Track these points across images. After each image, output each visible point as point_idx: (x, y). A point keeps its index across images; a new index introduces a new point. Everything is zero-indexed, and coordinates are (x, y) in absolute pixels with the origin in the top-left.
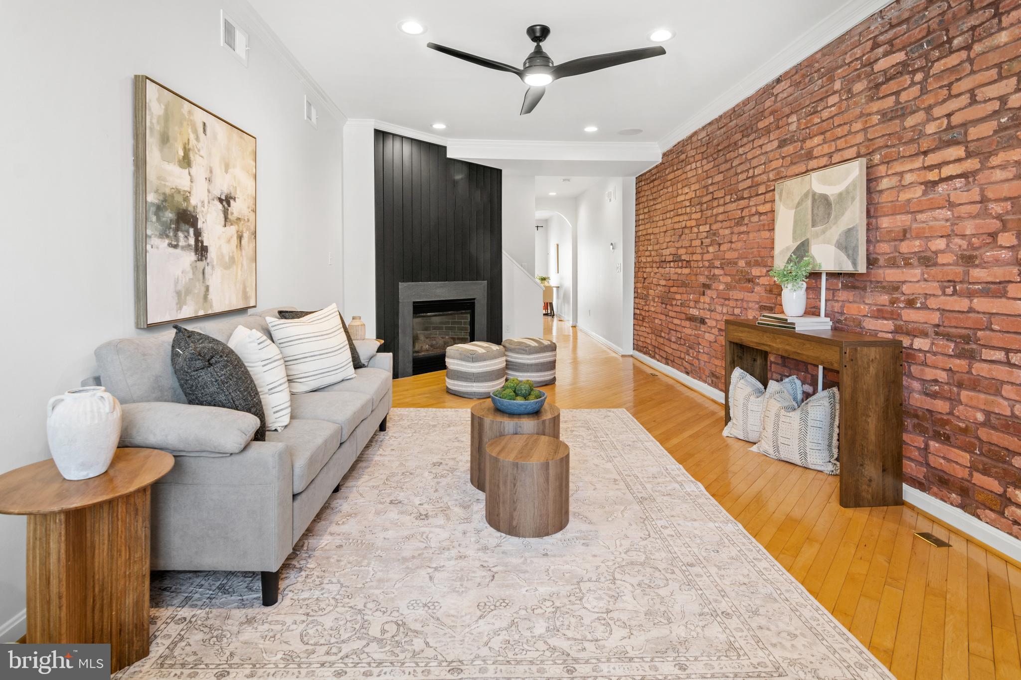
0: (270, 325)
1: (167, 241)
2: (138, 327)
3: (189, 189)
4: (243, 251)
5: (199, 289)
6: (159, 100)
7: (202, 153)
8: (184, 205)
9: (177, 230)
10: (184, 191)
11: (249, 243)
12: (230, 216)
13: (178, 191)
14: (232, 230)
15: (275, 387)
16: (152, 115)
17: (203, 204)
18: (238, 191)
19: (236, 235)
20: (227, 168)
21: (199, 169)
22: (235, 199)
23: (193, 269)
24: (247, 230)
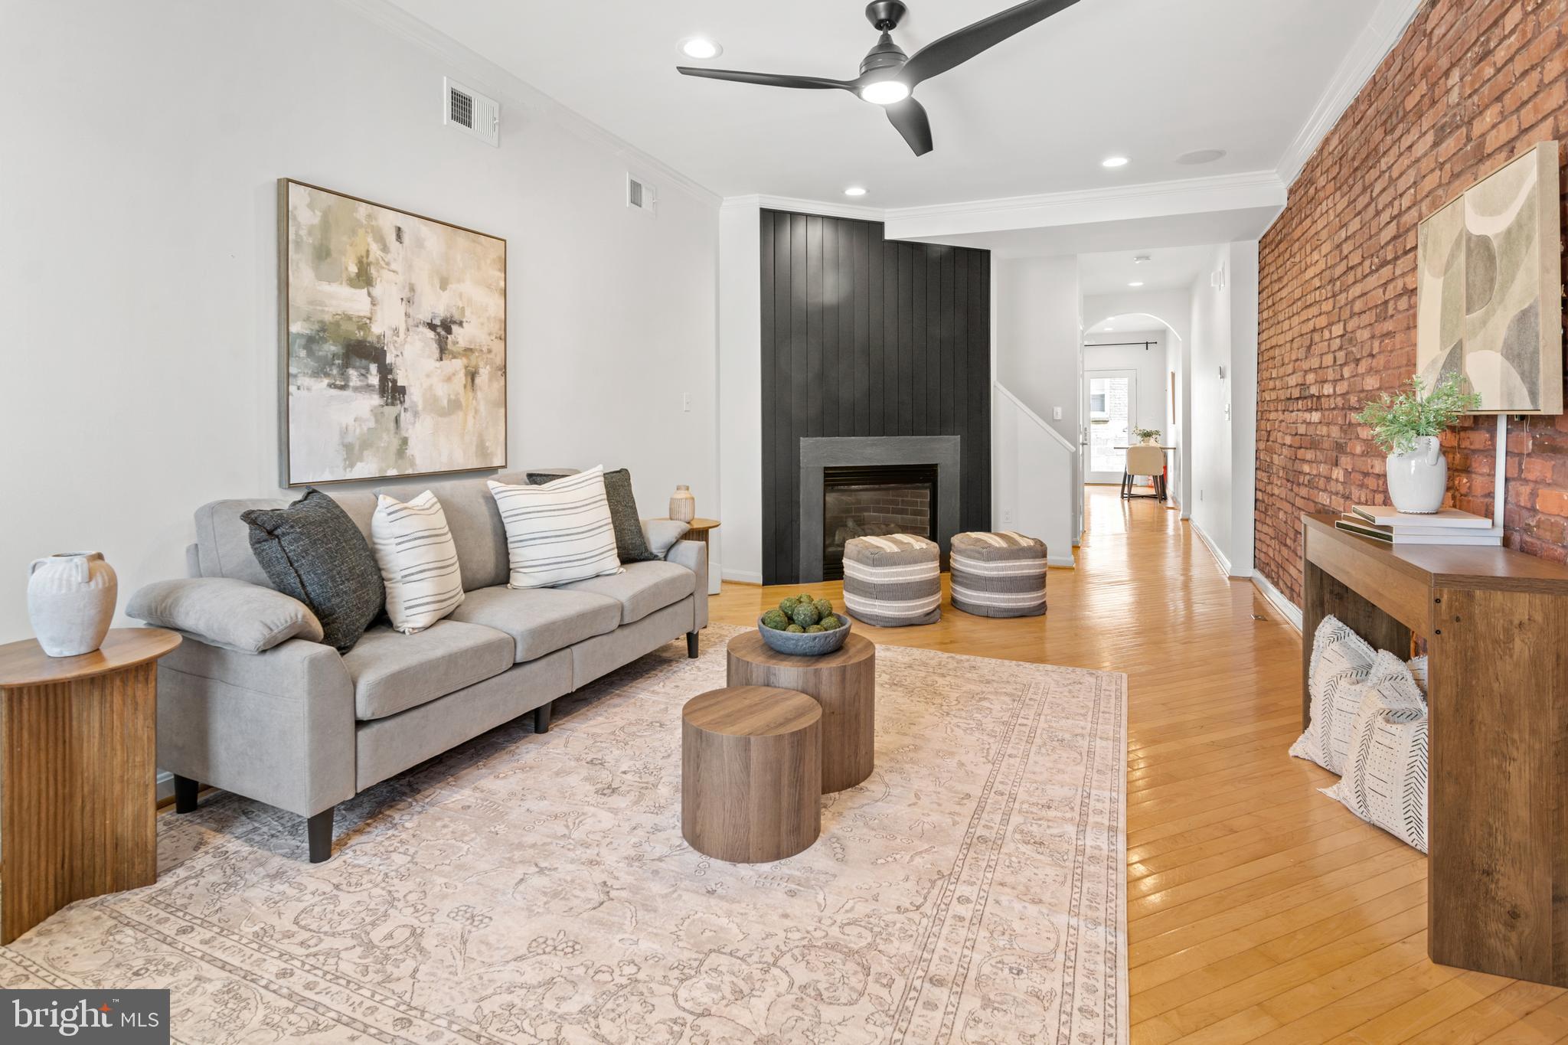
0: (493, 492)
1: (326, 381)
2: (280, 485)
3: (368, 315)
4: (479, 394)
5: (388, 441)
6: (311, 206)
7: (393, 266)
8: (360, 335)
9: (346, 365)
10: (359, 317)
11: (490, 380)
12: (450, 346)
13: (349, 318)
14: (458, 365)
15: (413, 574)
16: (298, 226)
17: (396, 332)
18: (468, 313)
19: (463, 371)
20: (444, 284)
21: (388, 287)
22: (461, 324)
23: (375, 416)
24: (486, 364)
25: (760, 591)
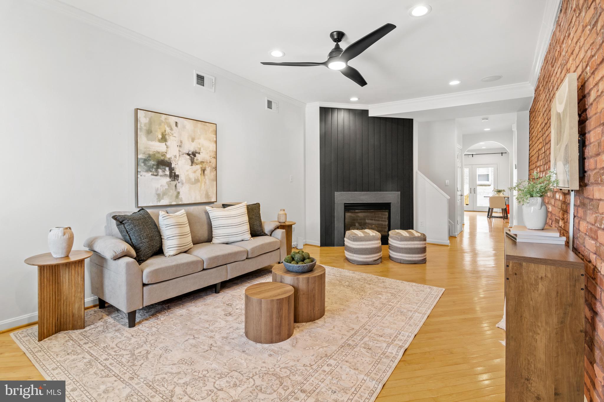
0: (208, 210)
1: (151, 173)
2: (136, 207)
3: (165, 151)
4: (206, 177)
5: (173, 193)
6: (146, 117)
7: (174, 135)
8: (162, 158)
9: (158, 168)
10: (162, 152)
11: (210, 172)
12: (195, 161)
13: (159, 153)
14: (198, 167)
15: (170, 237)
16: (141, 123)
17: (175, 157)
18: (202, 149)
19: (200, 169)
20: (193, 140)
21: (172, 142)
22: (199, 153)
23: (168, 184)
24: (209, 167)
25: (319, 249)
